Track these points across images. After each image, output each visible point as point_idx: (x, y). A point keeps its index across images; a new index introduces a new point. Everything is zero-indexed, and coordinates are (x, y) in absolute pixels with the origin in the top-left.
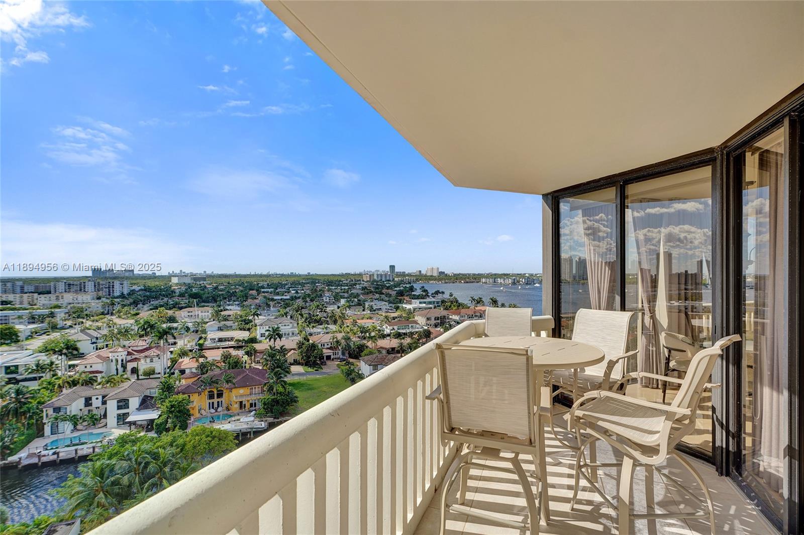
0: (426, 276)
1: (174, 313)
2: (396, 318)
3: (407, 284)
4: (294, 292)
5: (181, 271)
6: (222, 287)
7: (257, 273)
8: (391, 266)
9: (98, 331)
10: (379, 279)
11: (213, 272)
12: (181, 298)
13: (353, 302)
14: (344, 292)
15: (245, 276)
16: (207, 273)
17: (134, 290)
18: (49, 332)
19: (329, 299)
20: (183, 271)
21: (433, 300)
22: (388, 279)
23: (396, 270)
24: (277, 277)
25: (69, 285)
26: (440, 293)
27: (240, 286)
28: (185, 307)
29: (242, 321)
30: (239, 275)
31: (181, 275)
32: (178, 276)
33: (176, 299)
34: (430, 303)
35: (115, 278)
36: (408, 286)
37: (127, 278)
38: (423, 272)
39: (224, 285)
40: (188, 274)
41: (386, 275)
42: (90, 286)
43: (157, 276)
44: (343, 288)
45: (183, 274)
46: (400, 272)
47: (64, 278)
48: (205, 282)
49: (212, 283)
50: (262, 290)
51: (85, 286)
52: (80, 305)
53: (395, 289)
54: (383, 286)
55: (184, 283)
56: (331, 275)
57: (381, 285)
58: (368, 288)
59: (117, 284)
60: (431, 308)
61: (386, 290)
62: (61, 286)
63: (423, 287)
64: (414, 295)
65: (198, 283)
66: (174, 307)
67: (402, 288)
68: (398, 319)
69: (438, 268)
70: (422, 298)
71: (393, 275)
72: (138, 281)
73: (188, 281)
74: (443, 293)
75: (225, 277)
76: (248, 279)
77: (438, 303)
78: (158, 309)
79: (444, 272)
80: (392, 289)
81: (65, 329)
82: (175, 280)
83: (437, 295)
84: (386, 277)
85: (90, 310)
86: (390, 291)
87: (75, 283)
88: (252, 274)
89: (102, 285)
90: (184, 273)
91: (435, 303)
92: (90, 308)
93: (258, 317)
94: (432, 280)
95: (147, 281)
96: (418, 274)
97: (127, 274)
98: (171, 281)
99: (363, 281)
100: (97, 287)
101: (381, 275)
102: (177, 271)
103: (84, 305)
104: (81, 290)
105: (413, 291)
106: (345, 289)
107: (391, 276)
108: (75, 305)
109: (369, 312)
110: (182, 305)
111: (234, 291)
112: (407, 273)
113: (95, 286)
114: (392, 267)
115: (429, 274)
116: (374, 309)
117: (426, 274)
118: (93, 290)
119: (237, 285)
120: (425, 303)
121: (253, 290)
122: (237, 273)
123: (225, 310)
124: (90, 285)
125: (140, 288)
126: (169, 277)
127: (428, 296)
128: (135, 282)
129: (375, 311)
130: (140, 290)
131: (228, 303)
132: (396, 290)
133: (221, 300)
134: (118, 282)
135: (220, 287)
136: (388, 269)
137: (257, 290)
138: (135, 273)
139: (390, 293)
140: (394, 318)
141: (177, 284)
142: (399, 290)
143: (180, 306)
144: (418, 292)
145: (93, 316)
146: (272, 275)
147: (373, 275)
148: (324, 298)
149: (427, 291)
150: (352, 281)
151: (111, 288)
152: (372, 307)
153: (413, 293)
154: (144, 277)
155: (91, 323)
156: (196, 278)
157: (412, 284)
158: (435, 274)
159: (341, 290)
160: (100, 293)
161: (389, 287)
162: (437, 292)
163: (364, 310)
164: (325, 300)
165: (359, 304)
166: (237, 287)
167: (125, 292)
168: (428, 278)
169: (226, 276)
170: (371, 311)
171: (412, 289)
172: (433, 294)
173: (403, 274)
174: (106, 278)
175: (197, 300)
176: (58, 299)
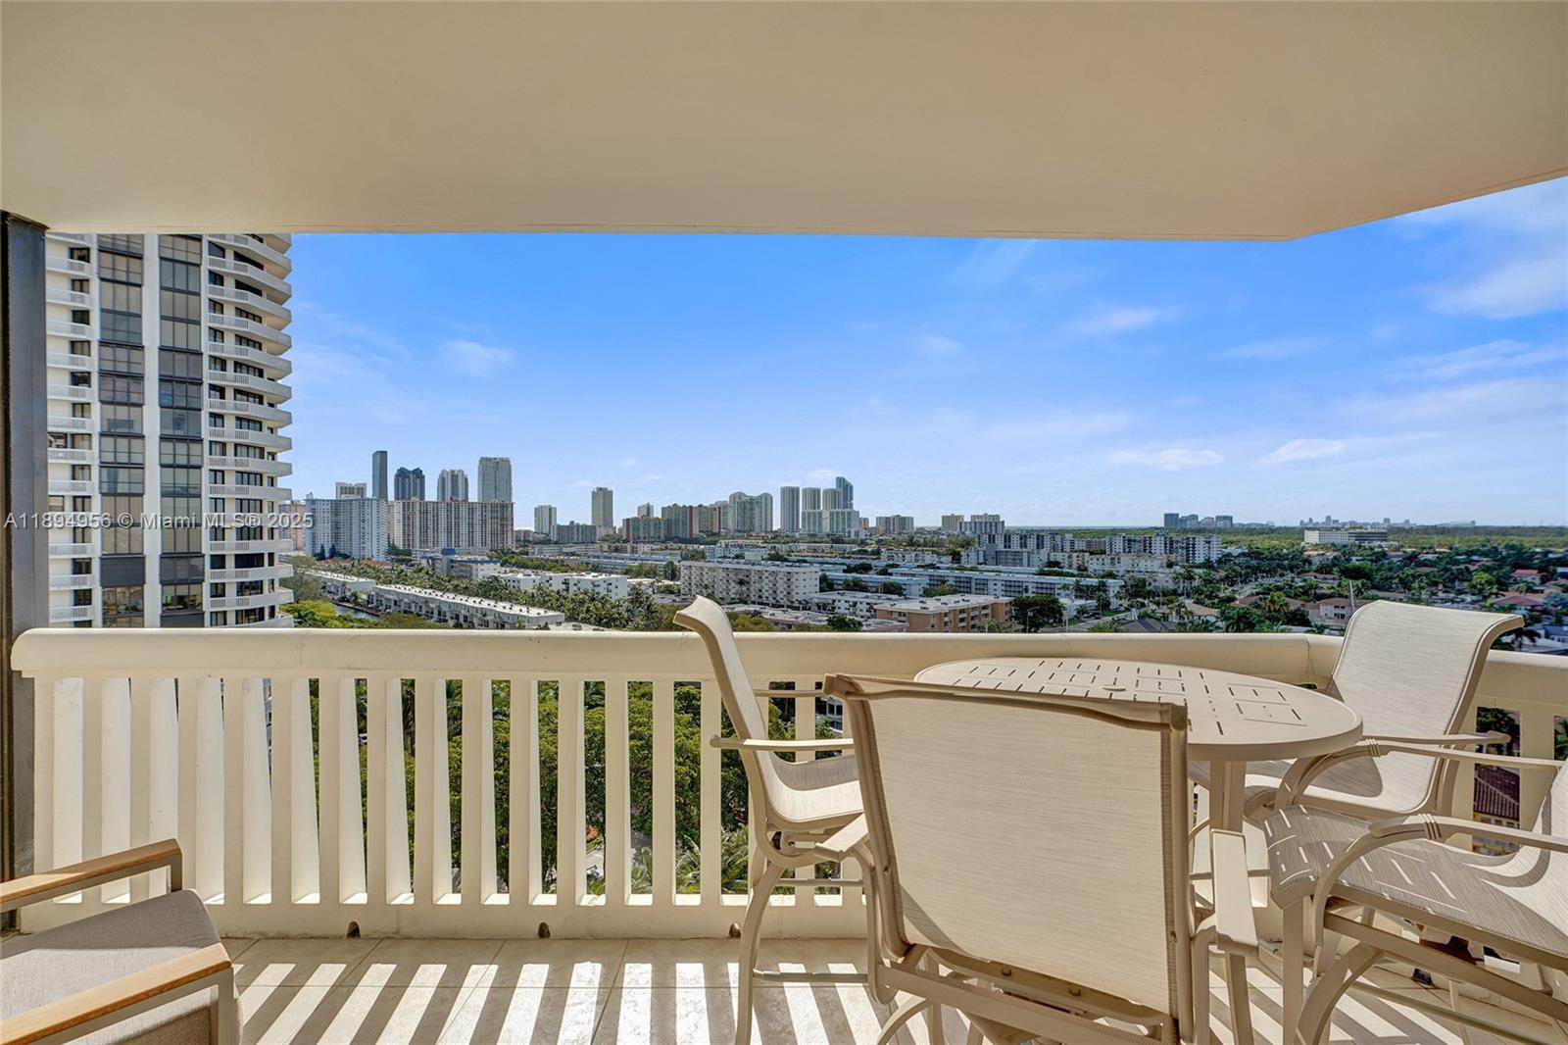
1: (1303, 605)
5: (1328, 518)
6: (1430, 557)
9: (1164, 623)
15: (1504, 531)
16: (1392, 522)
17: (1229, 555)
18: (1098, 614)
20: (1333, 518)
25: (1130, 541)
27: (1485, 555)
28: (1331, 596)
30: (1485, 528)
31: (1330, 527)
32: (1318, 529)
33: (1311, 578)
35: (1199, 531)
37: (1220, 531)
39: (1436, 553)
40: (1344, 524)
42: (1158, 546)
45: (1332, 525)
47: (1123, 530)
48: (1383, 544)
49: (1402, 546)
50: (1560, 570)
51: (1150, 544)
52: (1141, 576)
55: (1333, 545)
59: (1200, 540)
65: (1366, 544)
66: (1306, 593)
72: (1238, 538)
73: (1342, 539)
75: (1443, 533)
76: (1515, 541)
78: (1268, 594)
81: (1120, 612)
82: (1312, 538)
85: (1157, 584)
87: (1138, 538)
89: (1177, 542)
90: (1336, 521)
92: (1155, 581)
93: (1533, 641)
95: (1255, 537)
97: (1220, 524)
98: (1303, 540)
100: (1170, 546)
102: (1320, 519)
103: (1146, 576)
104: (1145, 550)
108: (1135, 574)
110: (1323, 591)
111: (1462, 567)
113: (1166, 544)
118: (1163, 552)
119: (1474, 553)
124: (1158, 542)
125: (1240, 551)
126: (1299, 532)
128: (1234, 539)
130: (1239, 555)
131: (1441, 595)
133: (1422, 588)
134: (1202, 539)
135: (1422, 557)
137: (1540, 570)
138: (1234, 522)
141: (1316, 547)
143: (1318, 592)
145: (1159, 596)
151: (1190, 548)
154: (1250, 530)
155: (1154, 607)
156: (1362, 535)
160: (1173, 557)
166: (1475, 558)
167: (1214, 557)
169: (1442, 530)
174: (1186, 531)
175: (1359, 583)
176: (1113, 564)
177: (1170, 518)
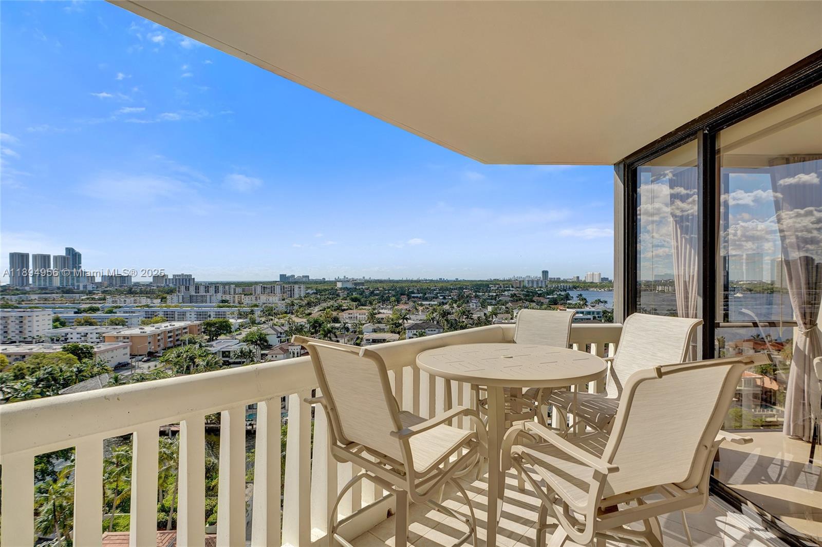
0: (585, 282)
1: (338, 314)
3: (561, 291)
4: (442, 298)
5: (345, 277)
6: (377, 292)
7: (408, 279)
8: (543, 272)
9: (282, 327)
10: (530, 285)
11: (370, 278)
12: (343, 301)
13: (500, 310)
14: (491, 299)
15: (398, 282)
16: (366, 278)
17: (308, 293)
18: (250, 326)
19: (476, 306)
21: (593, 309)
22: (540, 285)
23: (550, 276)
24: (426, 282)
25: (264, 288)
26: (602, 302)
27: (393, 290)
28: (347, 310)
29: (393, 324)
30: (392, 280)
31: (345, 281)
32: (342, 281)
33: (340, 302)
34: (589, 313)
35: (296, 283)
36: (563, 293)
37: (304, 283)
38: (582, 278)
39: (379, 290)
40: (350, 279)
41: (537, 282)
42: (278, 290)
43: (327, 281)
44: (491, 294)
45: (346, 280)
46: (554, 278)
47: (261, 283)
48: (363, 287)
49: (369, 288)
50: (412, 295)
51: (274, 289)
52: (270, 305)
53: (548, 296)
54: (535, 293)
55: (347, 288)
56: (479, 281)
57: (531, 292)
58: (518, 295)
60: (590, 319)
61: (538, 298)
62: (259, 289)
63: (581, 295)
64: (570, 304)
65: (358, 287)
66: (338, 309)
67: (555, 296)
69: (600, 274)
70: (579, 308)
71: (545, 282)
72: (312, 285)
73: (350, 285)
74: (606, 302)
76: (399, 285)
77: (598, 313)
78: (325, 310)
79: (608, 278)
80: (544, 296)
81: (261, 324)
82: (339, 285)
83: (597, 305)
84: (537, 284)
85: (278, 309)
86: (542, 299)
87: (268, 286)
88: (404, 279)
89: (286, 288)
90: (347, 278)
91: (595, 313)
92: (277, 307)
93: (407, 321)
94: (592, 287)
95: (318, 285)
96: (575, 280)
97: (304, 279)
98: (336, 286)
99: (512, 287)
100: (283, 290)
101: (533, 281)
102: (342, 277)
103: (273, 305)
104: (272, 292)
105: (569, 300)
106: (492, 296)
107: (544, 283)
108: (267, 305)
110: (344, 308)
111: (387, 295)
112: (562, 279)
113: (281, 289)
114: (545, 273)
115: (589, 280)
117: (585, 281)
118: (280, 293)
119: (390, 290)
120: (582, 313)
121: (404, 295)
122: (391, 279)
123: (378, 313)
124: (278, 288)
125: (313, 291)
126: (335, 282)
127: (587, 305)
128: (310, 286)
130: (312, 294)
131: (382, 306)
132: (549, 298)
133: (376, 304)
134: (297, 286)
135: (375, 292)
136: (540, 275)
137: (408, 295)
138: (310, 278)
139: (542, 301)
141: (341, 289)
142: (552, 298)
143: (342, 308)
144: (574, 301)
145: (279, 315)
146: (422, 280)
147: (523, 281)
148: (471, 304)
149: (585, 299)
150: (501, 287)
151: (292, 291)
153: (568, 301)
155: (277, 320)
156: (356, 284)
157: (567, 292)
158: (597, 280)
159: (489, 296)
160: (285, 296)
161: (541, 294)
162: (599, 301)
164: (471, 307)
165: (507, 312)
166: (390, 292)
167: (302, 295)
168: (586, 286)
169: (381, 282)
171: (567, 297)
172: (592, 303)
173: (558, 281)
174: (289, 283)
175: (356, 303)
176: (256, 299)
177: (282, 276)
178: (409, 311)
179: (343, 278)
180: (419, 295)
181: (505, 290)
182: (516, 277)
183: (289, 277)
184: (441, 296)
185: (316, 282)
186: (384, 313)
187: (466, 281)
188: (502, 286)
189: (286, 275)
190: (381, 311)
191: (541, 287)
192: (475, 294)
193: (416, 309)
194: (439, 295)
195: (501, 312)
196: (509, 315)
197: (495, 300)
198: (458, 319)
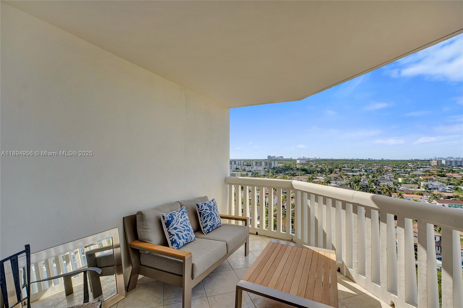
1: (291, 178)
2: (452, 197)
4: (364, 171)
5: (304, 157)
7: (345, 159)
10: (449, 164)
11: (319, 158)
12: (297, 171)
13: (409, 181)
14: (406, 173)
16: (316, 158)
19: (390, 178)
20: (305, 157)
22: (459, 164)
24: (357, 161)
25: (257, 162)
32: (300, 159)
35: (274, 160)
40: (307, 158)
42: (263, 164)
43: (293, 159)
44: (406, 170)
45: (304, 159)
47: (255, 160)
48: (312, 163)
49: (316, 164)
50: (343, 169)
55: (302, 163)
56: (400, 160)
58: (431, 171)
62: (254, 163)
65: (310, 163)
66: (293, 175)
68: (454, 198)
72: (284, 162)
73: (305, 162)
75: (325, 161)
82: (298, 162)
84: (456, 163)
87: (258, 162)
88: (342, 159)
89: (268, 163)
90: (305, 158)
92: (261, 173)
95: (287, 162)
97: (280, 159)
98: (296, 162)
99: (430, 165)
101: (451, 162)
103: (259, 172)
104: (260, 165)
106: (407, 171)
108: (256, 171)
109: (424, 190)
113: (265, 163)
116: (430, 187)
121: (338, 168)
122: (333, 159)
123: (316, 179)
125: (282, 165)
126: (295, 160)
128: (282, 162)
129: (430, 189)
134: (274, 162)
135: (319, 166)
137: (340, 169)
139: (454, 177)
140: (449, 197)
141: (299, 164)
143: (296, 175)
146: (354, 160)
150: (418, 165)
151: (270, 164)
152: (427, 186)
156: (309, 161)
159: (405, 171)
160: (266, 167)
163: (419, 188)
164: (385, 178)
165: (415, 183)
166: (329, 166)
167: (276, 167)
170: (426, 189)
175: (304, 172)
176: (251, 168)
178: (337, 178)
179: (303, 157)
180: (348, 169)
181: (421, 168)
182: (437, 158)
183: (272, 157)
184: (364, 170)
185: (287, 160)
186: (319, 179)
187: (389, 160)
188: (420, 164)
189: (271, 156)
190: (317, 177)
191: (459, 166)
192: (392, 170)
193: (342, 177)
194: (362, 169)
195: (410, 182)
196: (417, 185)
197: (409, 174)
198: (368, 185)
